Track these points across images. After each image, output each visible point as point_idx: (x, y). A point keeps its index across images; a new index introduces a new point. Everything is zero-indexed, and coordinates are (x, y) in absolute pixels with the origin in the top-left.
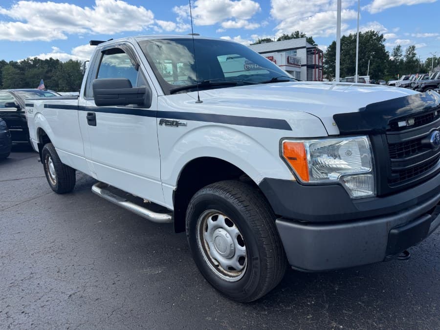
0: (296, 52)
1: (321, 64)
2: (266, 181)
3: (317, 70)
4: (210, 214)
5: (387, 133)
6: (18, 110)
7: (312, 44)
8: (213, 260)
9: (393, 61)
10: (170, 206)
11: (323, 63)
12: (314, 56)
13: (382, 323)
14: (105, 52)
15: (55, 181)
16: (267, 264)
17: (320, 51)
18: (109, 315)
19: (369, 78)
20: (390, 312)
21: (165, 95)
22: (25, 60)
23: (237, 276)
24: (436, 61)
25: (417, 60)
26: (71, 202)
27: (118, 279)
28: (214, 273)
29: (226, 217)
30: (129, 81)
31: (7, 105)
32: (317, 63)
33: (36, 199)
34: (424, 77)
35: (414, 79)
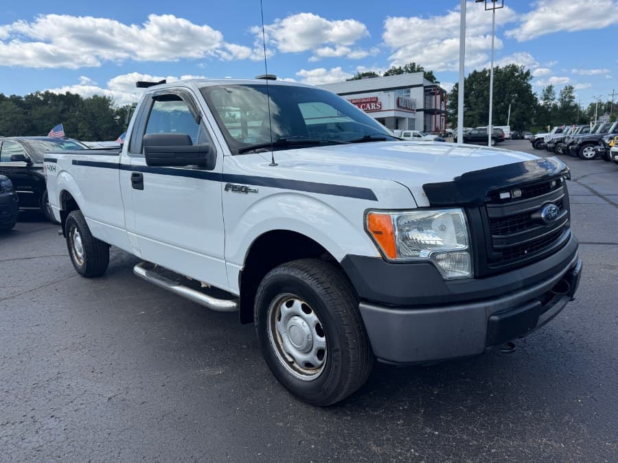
0: (409, 92)
1: (443, 109)
2: (348, 258)
3: (438, 116)
4: (284, 299)
5: (488, 205)
6: (27, 165)
7: (432, 81)
8: (287, 356)
9: (543, 106)
10: (236, 291)
11: (446, 107)
12: (434, 97)
13: (485, 429)
14: (157, 98)
15: (82, 261)
16: (349, 357)
17: (442, 92)
18: (159, 420)
19: (509, 130)
20: (495, 418)
21: (233, 155)
22: (32, 94)
23: (315, 374)
24: (603, 108)
25: (576, 105)
26: (103, 288)
27: (168, 380)
28: (287, 371)
29: (303, 303)
30: (189, 137)
31: (14, 158)
32: (438, 108)
33: (56, 284)
34: (582, 129)
35: (569, 132)
